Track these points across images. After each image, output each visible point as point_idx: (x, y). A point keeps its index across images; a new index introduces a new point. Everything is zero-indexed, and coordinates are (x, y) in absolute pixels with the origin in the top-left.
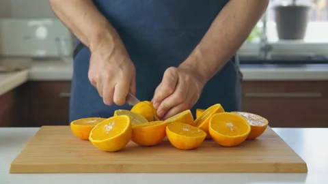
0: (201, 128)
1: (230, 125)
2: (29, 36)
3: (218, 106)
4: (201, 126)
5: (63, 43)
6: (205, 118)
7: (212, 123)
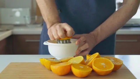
0: (88, 66)
1: (103, 64)
2: (12, 15)
3: (97, 54)
4: (88, 64)
5: (27, 19)
6: (91, 60)
7: (94, 63)
